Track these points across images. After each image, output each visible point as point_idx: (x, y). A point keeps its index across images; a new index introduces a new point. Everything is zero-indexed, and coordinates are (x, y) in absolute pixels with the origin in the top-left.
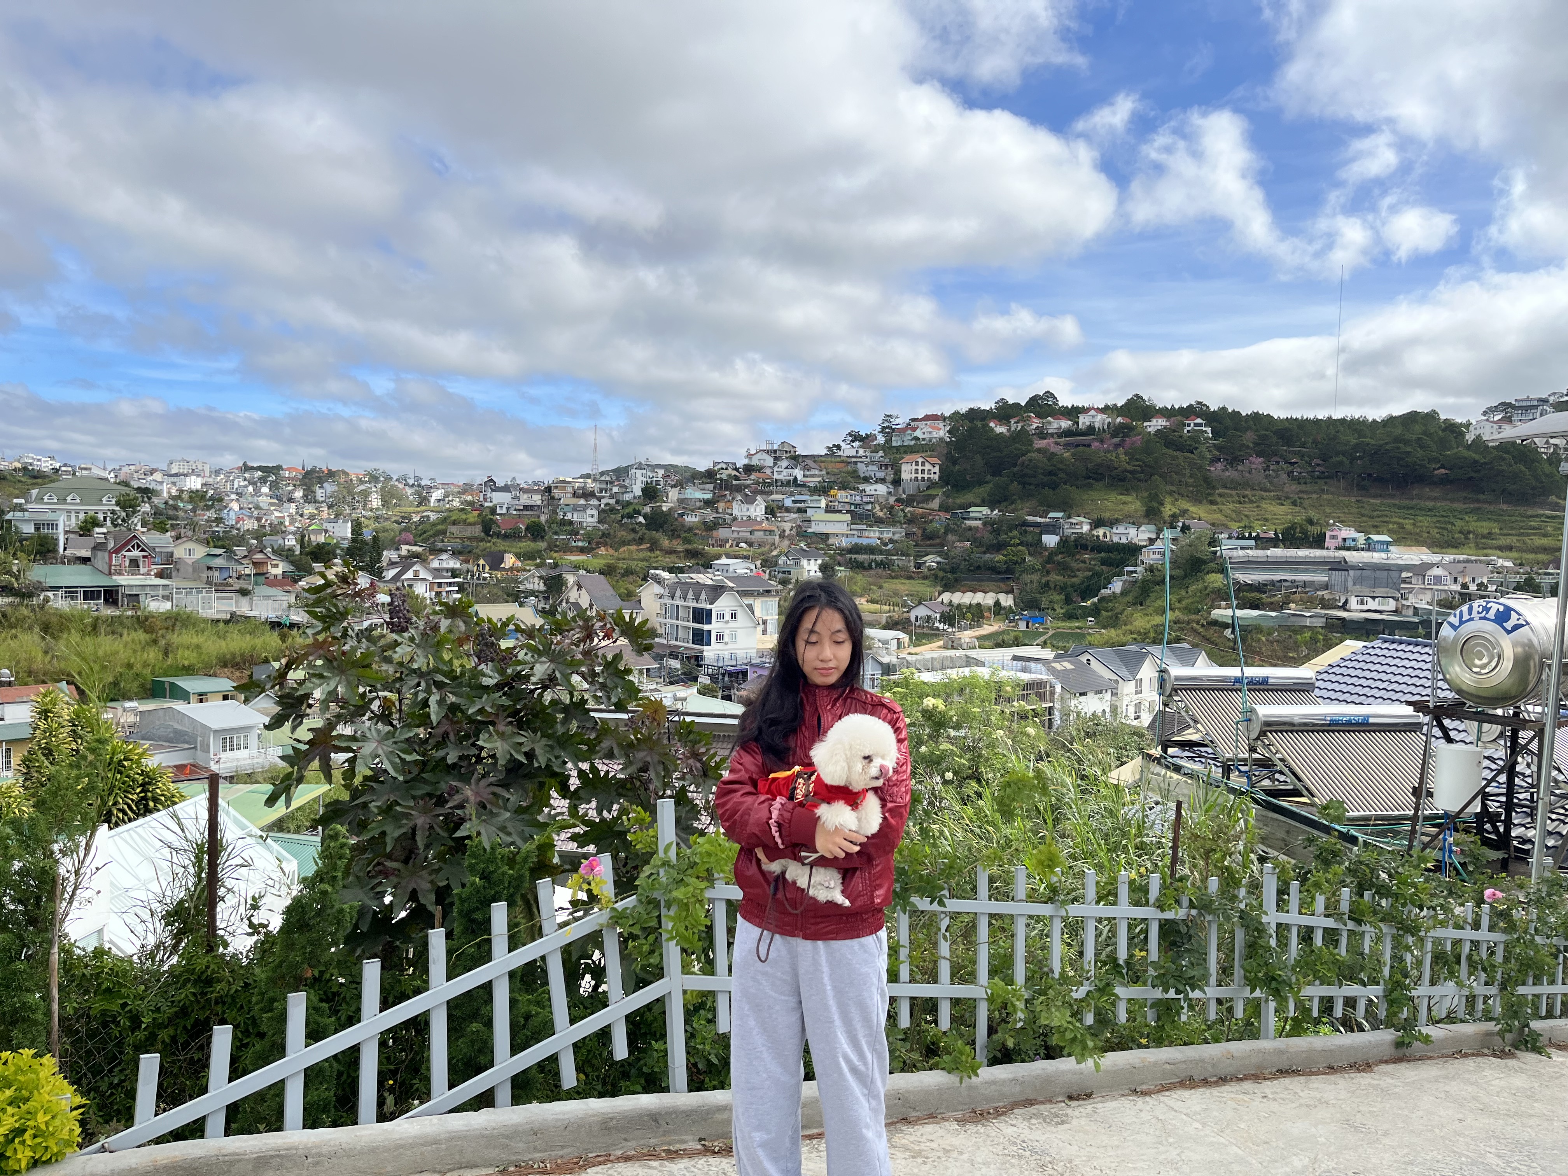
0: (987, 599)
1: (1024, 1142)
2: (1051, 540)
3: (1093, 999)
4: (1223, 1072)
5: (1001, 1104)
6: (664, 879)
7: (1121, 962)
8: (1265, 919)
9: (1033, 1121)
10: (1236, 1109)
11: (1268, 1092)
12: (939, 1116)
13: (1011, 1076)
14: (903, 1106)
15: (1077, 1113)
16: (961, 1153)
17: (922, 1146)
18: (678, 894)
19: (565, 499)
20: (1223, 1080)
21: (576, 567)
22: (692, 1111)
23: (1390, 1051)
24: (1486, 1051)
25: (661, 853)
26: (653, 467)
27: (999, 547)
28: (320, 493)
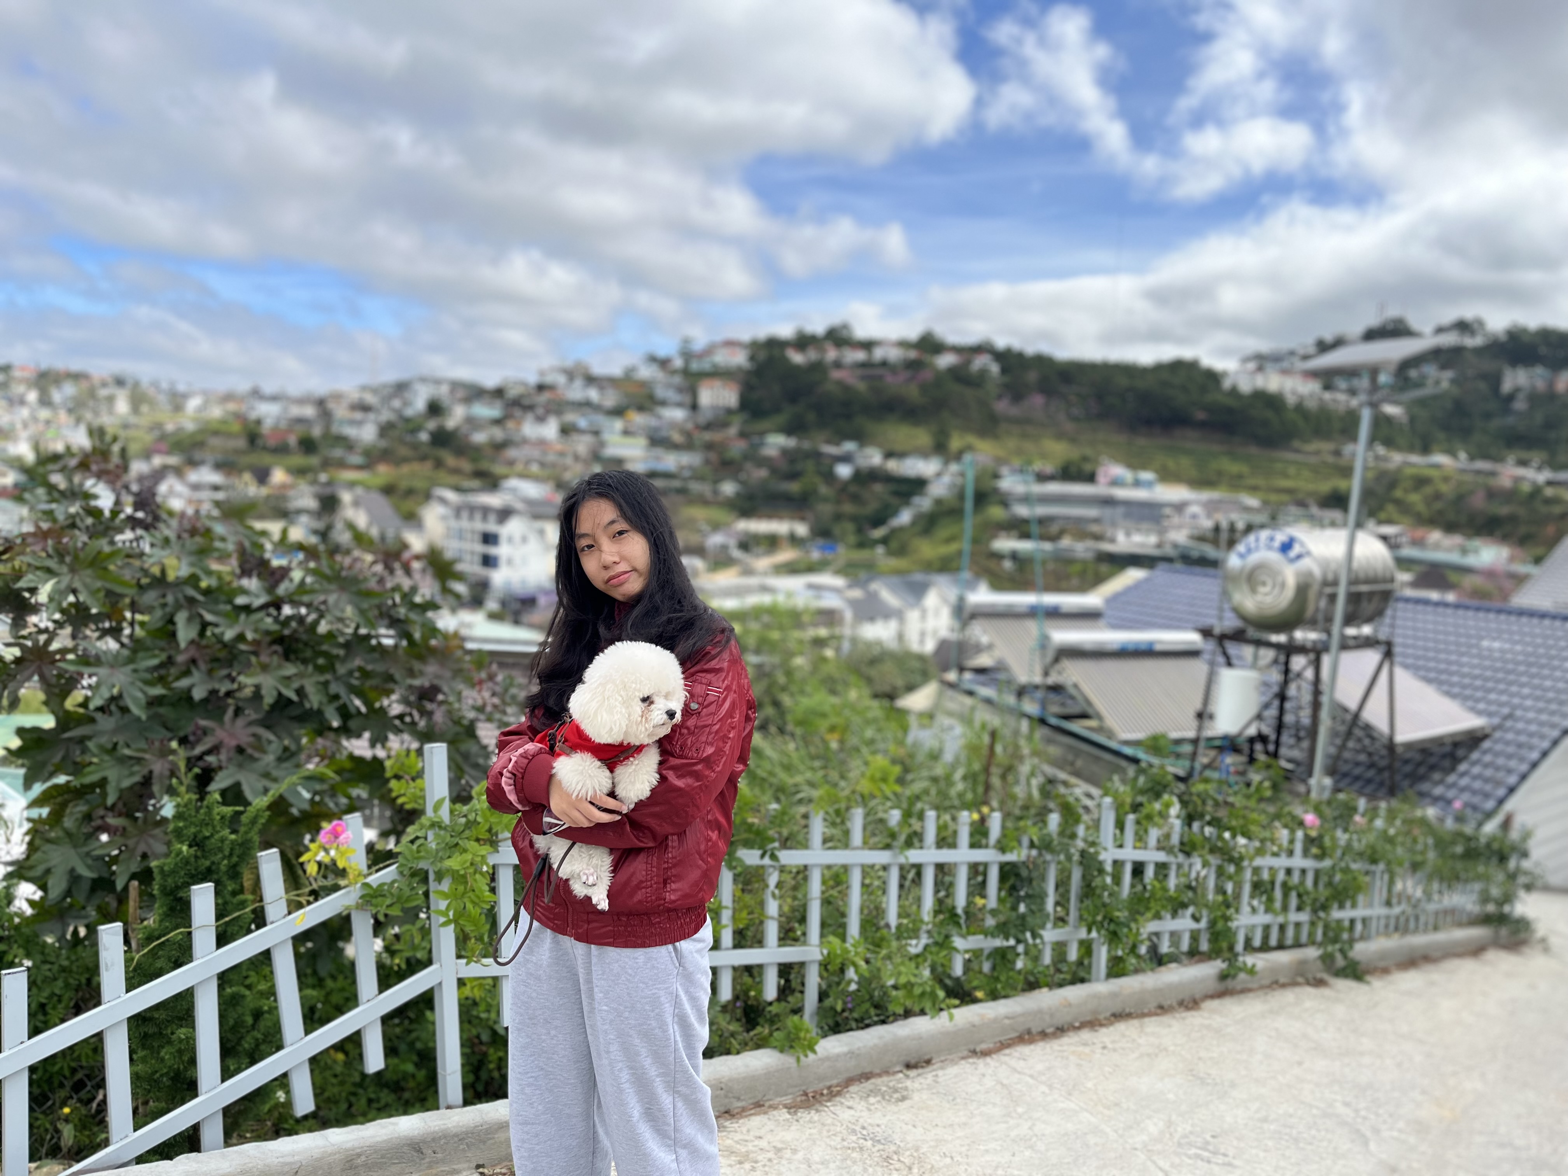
0: (780, 527)
1: (864, 1128)
2: (844, 471)
3: (931, 953)
4: (1060, 1021)
5: (835, 1082)
6: (433, 846)
7: (960, 911)
8: (1102, 857)
9: (872, 1100)
10: (1079, 1066)
11: (1107, 1041)
12: (767, 1104)
13: (845, 1049)
14: (726, 1096)
15: (916, 1085)
16: (795, 1151)
17: (750, 1147)
18: (454, 863)
19: (340, 412)
20: (1061, 1030)
21: (351, 485)
22: (467, 1133)
23: (1213, 986)
24: (1300, 980)
25: (429, 812)
26: (438, 382)
27: (793, 476)
28: (57, 396)
